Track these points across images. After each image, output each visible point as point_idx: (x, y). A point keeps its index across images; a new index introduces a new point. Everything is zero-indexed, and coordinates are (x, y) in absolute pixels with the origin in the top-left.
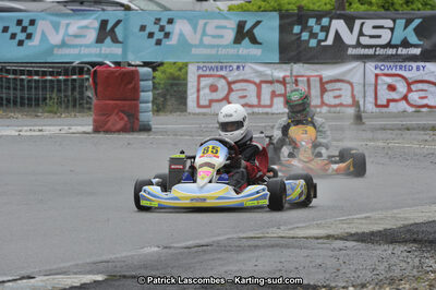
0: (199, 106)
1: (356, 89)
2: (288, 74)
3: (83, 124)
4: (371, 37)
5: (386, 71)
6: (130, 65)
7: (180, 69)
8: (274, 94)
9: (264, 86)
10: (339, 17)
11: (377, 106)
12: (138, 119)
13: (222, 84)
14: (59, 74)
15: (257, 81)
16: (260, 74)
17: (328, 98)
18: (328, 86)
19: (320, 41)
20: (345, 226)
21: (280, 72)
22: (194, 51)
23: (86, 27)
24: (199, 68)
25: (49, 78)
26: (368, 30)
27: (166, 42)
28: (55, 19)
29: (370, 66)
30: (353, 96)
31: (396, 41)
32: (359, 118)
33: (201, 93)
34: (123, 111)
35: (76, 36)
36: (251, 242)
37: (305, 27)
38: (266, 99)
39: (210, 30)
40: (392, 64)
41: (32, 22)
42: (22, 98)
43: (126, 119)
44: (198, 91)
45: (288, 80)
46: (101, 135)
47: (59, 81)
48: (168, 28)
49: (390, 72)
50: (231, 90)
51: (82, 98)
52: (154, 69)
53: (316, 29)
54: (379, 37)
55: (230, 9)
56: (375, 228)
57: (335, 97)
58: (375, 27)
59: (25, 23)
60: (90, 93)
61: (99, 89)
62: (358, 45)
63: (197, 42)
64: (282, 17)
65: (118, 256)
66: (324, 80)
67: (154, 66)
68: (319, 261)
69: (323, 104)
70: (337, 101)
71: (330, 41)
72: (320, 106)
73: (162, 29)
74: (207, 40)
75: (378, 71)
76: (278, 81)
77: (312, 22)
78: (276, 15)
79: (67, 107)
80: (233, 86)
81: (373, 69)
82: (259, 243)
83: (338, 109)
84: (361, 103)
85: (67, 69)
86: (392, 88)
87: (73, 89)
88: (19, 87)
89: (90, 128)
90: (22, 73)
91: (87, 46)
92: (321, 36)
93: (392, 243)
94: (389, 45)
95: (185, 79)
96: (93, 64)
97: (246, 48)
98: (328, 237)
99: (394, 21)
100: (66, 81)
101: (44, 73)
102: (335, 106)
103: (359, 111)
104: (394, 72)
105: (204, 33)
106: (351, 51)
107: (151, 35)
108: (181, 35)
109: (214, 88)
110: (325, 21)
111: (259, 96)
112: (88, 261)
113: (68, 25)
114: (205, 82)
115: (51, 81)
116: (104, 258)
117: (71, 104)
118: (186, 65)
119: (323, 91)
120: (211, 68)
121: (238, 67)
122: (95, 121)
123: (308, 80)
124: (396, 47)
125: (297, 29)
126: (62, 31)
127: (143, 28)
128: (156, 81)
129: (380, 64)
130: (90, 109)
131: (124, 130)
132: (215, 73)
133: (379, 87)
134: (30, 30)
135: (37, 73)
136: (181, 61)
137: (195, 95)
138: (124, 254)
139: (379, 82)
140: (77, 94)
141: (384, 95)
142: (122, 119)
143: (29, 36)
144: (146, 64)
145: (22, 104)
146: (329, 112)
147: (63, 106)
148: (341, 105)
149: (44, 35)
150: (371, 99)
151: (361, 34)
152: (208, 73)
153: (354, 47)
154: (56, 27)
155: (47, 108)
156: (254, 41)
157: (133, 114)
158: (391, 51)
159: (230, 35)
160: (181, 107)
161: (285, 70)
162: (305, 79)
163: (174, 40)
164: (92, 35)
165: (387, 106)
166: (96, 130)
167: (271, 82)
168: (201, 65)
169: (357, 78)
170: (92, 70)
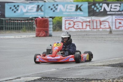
0: (65, 29)
1: (110, 23)
2: (91, 19)
3: (33, 35)
4: (114, 9)
5: (118, 18)
6: (46, 18)
7: (60, 19)
8: (87, 25)
9: (84, 23)
10: (105, 3)
11: (116, 28)
12: (48, 33)
13: (72, 23)
14: (26, 20)
15: (82, 21)
16: (82, 19)
17: (102, 26)
18: (102, 23)
19: (99, 10)
20: (108, 62)
21: (88, 19)
22: (64, 13)
23: (33, 7)
24: (65, 18)
25: (23, 22)
26: (113, 7)
27: (56, 11)
28: (24, 5)
29: (114, 17)
30: (109, 26)
31: (121, 10)
32: (111, 32)
33: (66, 25)
34: (44, 31)
35: (31, 10)
36: (82, 67)
37: (95, 6)
38: (84, 27)
39: (68, 7)
40: (120, 16)
41: (18, 6)
42: (15, 27)
43: (45, 33)
44: (65, 24)
45: (90, 21)
46: (38, 38)
47: (26, 23)
48: (57, 7)
49: (119, 18)
50: (74, 24)
51: (32, 27)
52: (53, 19)
53: (98, 7)
54: (116, 9)
55: (74, 1)
56: (117, 63)
57: (104, 26)
58: (115, 6)
59: (16, 6)
60: (35, 26)
61: (37, 25)
62: (110, 11)
63: (65, 11)
64: (89, 3)
65: (44, 71)
66: (101, 21)
67: (53, 18)
68: (101, 72)
69: (101, 28)
70: (105, 27)
71: (102, 10)
72: (100, 29)
73: (55, 7)
74: (68, 10)
75: (116, 18)
76: (88, 22)
77: (97, 5)
78: (87, 3)
79: (28, 30)
80: (75, 23)
81: (114, 18)
82: (84, 67)
83: (105, 29)
84: (111, 27)
85: (28, 19)
86: (120, 23)
87: (30, 25)
88: (14, 24)
89: (35, 36)
90: (15, 20)
91: (34, 12)
92: (100, 8)
93: (122, 67)
94: (119, 11)
95: (61, 21)
96: (35, 18)
97: (79, 12)
98: (104, 65)
99: (120, 4)
100: (28, 22)
101: (22, 20)
102: (104, 28)
103: (111, 30)
104: (120, 18)
105: (67, 8)
106: (108, 13)
107: (52, 9)
108: (60, 9)
109: (70, 24)
110: (101, 4)
111: (82, 26)
112: (36, 73)
113: (28, 7)
114: (67, 22)
115: (24, 23)
116: (40, 72)
117: (29, 29)
118: (62, 17)
119: (101, 24)
120: (69, 18)
121: (76, 18)
122: (36, 34)
123: (96, 21)
124: (121, 11)
125: (93, 7)
126: (26, 8)
127: (49, 7)
128: (53, 22)
129: (116, 16)
130: (35, 30)
131: (45, 36)
132: (70, 19)
133: (116, 23)
134: (17, 8)
135: (19, 20)
136: (60, 16)
137: (64, 26)
138: (46, 71)
139: (116, 21)
140: (31, 26)
141: (118, 25)
142: (44, 33)
143: (17, 10)
144: (50, 17)
145: (15, 29)
146: (102, 30)
147: (27, 29)
148: (106, 28)
149: (21, 9)
150: (114, 26)
151: (111, 8)
152: (68, 19)
153: (109, 11)
154: (25, 7)
155: (23, 30)
156: (81, 10)
157: (47, 32)
158: (120, 13)
159: (74, 9)
160: (61, 29)
161: (90, 18)
162: (95, 21)
163: (58, 10)
164: (35, 9)
165: (119, 28)
166: (37, 36)
167: (86, 22)
168: (66, 17)
169: (110, 20)
170: (35, 19)
